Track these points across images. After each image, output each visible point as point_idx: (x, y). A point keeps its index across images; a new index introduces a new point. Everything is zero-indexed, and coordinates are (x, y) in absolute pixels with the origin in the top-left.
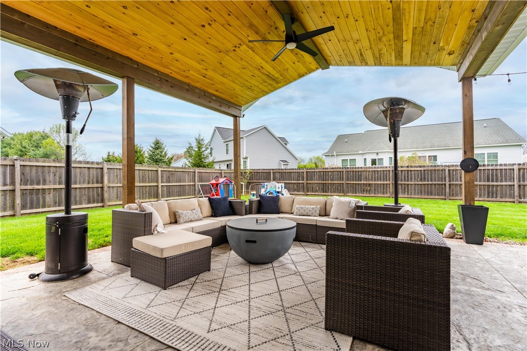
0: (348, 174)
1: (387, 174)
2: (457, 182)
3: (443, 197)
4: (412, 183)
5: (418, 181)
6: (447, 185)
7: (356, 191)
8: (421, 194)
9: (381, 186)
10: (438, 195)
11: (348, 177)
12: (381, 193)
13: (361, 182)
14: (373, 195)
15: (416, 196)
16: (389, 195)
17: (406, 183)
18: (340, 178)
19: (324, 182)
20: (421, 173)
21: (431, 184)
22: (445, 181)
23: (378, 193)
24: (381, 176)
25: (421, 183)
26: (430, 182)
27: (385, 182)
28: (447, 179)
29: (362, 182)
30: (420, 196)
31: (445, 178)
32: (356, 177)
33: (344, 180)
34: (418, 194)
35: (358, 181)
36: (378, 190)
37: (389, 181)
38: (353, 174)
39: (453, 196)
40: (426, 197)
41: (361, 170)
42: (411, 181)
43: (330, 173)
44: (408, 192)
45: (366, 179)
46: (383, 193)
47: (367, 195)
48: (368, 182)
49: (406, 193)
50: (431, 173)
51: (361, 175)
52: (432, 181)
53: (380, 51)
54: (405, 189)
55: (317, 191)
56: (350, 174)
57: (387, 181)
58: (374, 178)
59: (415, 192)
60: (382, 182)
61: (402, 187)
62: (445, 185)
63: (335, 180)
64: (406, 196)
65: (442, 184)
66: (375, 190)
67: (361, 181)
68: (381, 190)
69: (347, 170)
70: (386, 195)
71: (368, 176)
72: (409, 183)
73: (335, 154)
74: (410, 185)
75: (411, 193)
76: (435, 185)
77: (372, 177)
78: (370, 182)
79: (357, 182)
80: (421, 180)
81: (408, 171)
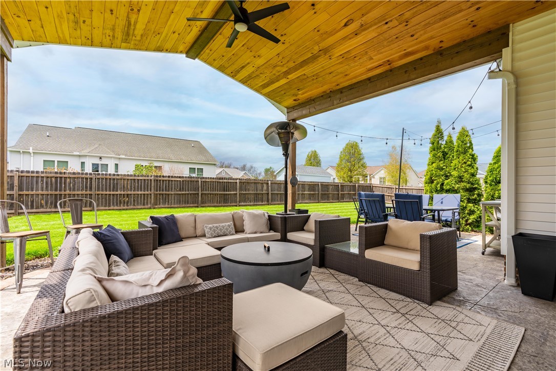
0: (99, 183)
1: (148, 183)
2: (206, 192)
3: (196, 205)
4: (172, 193)
5: (177, 191)
6: (200, 195)
7: (109, 204)
8: (180, 203)
9: (141, 197)
10: (193, 204)
11: (99, 185)
12: (141, 204)
13: (117, 193)
14: (132, 207)
15: (176, 206)
16: (149, 206)
17: (167, 193)
18: (86, 187)
19: (58, 192)
20: (180, 183)
21: (188, 194)
22: (198, 191)
23: (138, 204)
24: (141, 186)
25: (180, 193)
26: (187, 192)
27: (146, 192)
28: (200, 189)
29: (119, 192)
30: (178, 206)
31: (198, 188)
32: (110, 186)
33: (93, 190)
34: (177, 204)
35: (113, 191)
36: (138, 202)
37: (151, 191)
38: (106, 183)
39: (203, 203)
40: (183, 205)
41: (118, 177)
42: (172, 191)
43: (68, 180)
44: (168, 202)
45: (124, 189)
46: (144, 205)
47: (124, 208)
48: (126, 192)
49: (167, 203)
50: (188, 183)
51: (117, 184)
52: (188, 191)
53: (261, 73)
54: (165, 199)
55: (42, 207)
56: (102, 183)
57: (148, 191)
58: (134, 188)
59: (174, 202)
60: (143, 192)
61: (163, 197)
62: (198, 194)
63: (78, 190)
64: (167, 205)
65: (196, 194)
66: (134, 201)
67: (117, 191)
68: (141, 201)
69: (98, 177)
70: (146, 206)
71: (126, 186)
72: (170, 192)
73: (31, 151)
74: (170, 195)
75: (171, 202)
76: (191, 194)
77: (131, 187)
78: (129, 193)
79: (112, 193)
80: (180, 190)
81: (169, 181)
